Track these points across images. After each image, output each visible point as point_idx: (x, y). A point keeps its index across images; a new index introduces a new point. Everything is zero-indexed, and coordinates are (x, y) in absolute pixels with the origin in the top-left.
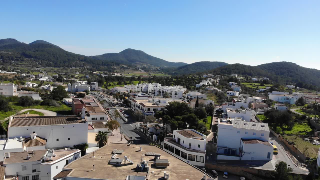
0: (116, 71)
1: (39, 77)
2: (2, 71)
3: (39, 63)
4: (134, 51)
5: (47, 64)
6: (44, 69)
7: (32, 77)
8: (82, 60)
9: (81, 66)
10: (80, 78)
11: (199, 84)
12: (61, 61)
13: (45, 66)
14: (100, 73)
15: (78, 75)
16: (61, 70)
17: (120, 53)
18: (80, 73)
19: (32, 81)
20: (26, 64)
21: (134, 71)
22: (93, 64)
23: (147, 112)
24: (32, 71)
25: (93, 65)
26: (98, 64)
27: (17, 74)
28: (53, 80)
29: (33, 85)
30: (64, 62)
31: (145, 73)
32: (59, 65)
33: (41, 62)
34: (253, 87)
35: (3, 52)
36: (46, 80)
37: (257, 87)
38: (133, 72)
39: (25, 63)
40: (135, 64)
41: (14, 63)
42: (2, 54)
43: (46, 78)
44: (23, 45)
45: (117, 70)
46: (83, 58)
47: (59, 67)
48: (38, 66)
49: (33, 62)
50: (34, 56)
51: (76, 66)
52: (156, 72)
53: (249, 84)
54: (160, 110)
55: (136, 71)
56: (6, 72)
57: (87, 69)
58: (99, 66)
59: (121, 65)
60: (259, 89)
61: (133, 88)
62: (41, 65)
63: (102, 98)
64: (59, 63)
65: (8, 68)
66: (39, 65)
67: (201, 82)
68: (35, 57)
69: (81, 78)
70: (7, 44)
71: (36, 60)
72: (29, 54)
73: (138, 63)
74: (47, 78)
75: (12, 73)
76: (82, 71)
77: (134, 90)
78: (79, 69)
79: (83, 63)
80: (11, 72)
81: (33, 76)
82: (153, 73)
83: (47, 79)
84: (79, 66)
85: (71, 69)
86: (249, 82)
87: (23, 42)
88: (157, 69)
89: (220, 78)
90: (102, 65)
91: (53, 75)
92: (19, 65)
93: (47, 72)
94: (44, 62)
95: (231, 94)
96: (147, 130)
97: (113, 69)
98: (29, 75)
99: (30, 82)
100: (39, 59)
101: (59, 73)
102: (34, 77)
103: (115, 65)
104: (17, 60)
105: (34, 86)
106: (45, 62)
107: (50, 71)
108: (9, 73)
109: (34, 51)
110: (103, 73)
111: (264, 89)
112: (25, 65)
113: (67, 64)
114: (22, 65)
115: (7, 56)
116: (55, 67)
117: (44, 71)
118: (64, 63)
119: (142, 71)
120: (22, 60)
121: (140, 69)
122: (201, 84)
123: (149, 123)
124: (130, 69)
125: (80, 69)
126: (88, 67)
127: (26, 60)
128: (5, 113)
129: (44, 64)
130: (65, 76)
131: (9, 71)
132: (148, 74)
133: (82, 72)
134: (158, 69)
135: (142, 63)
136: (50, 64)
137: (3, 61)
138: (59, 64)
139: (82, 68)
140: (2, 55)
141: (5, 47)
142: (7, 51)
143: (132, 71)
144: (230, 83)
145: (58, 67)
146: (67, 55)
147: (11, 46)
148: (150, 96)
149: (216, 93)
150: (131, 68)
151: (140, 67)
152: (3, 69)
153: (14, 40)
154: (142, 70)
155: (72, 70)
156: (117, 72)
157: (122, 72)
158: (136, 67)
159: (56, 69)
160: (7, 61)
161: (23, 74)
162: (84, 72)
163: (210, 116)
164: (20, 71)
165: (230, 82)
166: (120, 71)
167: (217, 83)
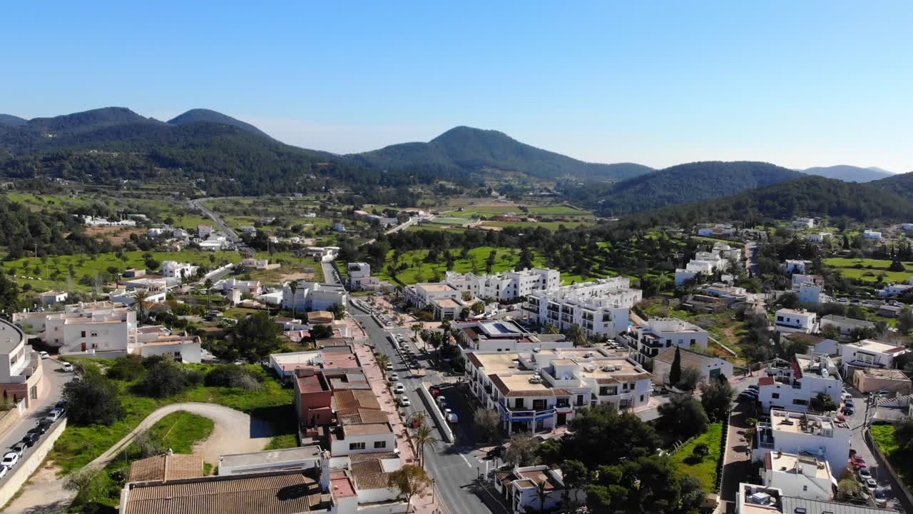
0: (423, 203)
1: (200, 235)
2: (92, 220)
3: (199, 184)
4: (477, 132)
5: (223, 188)
6: (212, 202)
7: (179, 239)
8: (323, 172)
9: (319, 190)
10: (317, 234)
11: (684, 267)
12: (263, 176)
13: (217, 192)
14: (375, 212)
15: (312, 223)
16: (264, 204)
17: (433, 141)
18: (317, 214)
19: (179, 250)
20: (163, 187)
21: (476, 199)
22: (355, 181)
23: (514, 415)
24: (181, 214)
25: (354, 186)
26: (369, 182)
27: (138, 227)
28: (240, 245)
29: (182, 272)
30: (272, 178)
31: (511, 203)
32: (255, 190)
33: (203, 180)
34: (864, 275)
35: (96, 151)
36: (221, 247)
37: (880, 279)
38: (472, 203)
39: (160, 184)
40: (480, 176)
41: (126, 184)
42: (92, 158)
43: (218, 239)
44: (151, 127)
45: (425, 198)
46: (327, 164)
47: (256, 194)
48: (197, 194)
49: (182, 181)
50: (184, 162)
51: (305, 190)
52: (546, 199)
53: (853, 265)
54: (556, 402)
55: (481, 199)
56: (104, 222)
57: (337, 201)
58: (371, 189)
59: (437, 182)
60: (886, 284)
61: (472, 287)
62: (204, 189)
63: (382, 327)
64: (255, 182)
65: (111, 207)
66: (198, 191)
67: (691, 261)
68: (188, 165)
69: (321, 233)
70: (107, 124)
71: (189, 174)
72: (171, 157)
73: (489, 170)
74: (222, 239)
75: (122, 224)
76: (323, 208)
77: (476, 290)
78: (314, 198)
79: (328, 178)
80: (120, 223)
81: (184, 234)
82: (533, 205)
83: (223, 243)
84: (316, 188)
85: (291, 198)
86: (851, 256)
87: (151, 118)
88: (549, 191)
89: (755, 239)
90: (381, 183)
91: (239, 228)
92: (141, 192)
93: (223, 214)
94: (213, 179)
95: (788, 320)
96: (514, 495)
97: (412, 195)
98: (171, 230)
99: (174, 262)
100: (199, 170)
101: (256, 218)
102: (184, 237)
103: (420, 182)
104: (137, 176)
105: (187, 273)
106: (216, 181)
107: (232, 212)
108: (113, 223)
109: (184, 148)
110: (384, 212)
111: (904, 283)
112: (159, 190)
113: (280, 184)
114: (152, 189)
115: (107, 165)
116: (245, 194)
117: (215, 209)
118: (270, 180)
119: (500, 198)
120: (151, 176)
121: (494, 193)
122: (692, 268)
123: (520, 467)
124: (463, 195)
125: (317, 198)
126: (341, 192)
127: (161, 175)
128: (107, 429)
129: (214, 186)
130: (275, 229)
131: (112, 219)
132: (519, 207)
133: (322, 211)
134: (551, 188)
135: (498, 172)
136: (231, 186)
137: (97, 180)
138: (258, 186)
139: (325, 196)
140: (92, 160)
141: (100, 134)
142: (106, 149)
143: (471, 200)
144: (787, 263)
145: (254, 196)
146: (280, 155)
147: (117, 133)
148: (525, 334)
149: (742, 313)
150: (466, 191)
151: (496, 184)
152: (95, 213)
153: (125, 111)
154: (501, 195)
155: (295, 203)
156: (425, 207)
157: (440, 204)
158: (482, 185)
159: (247, 201)
160: (107, 180)
161: (153, 230)
162: (330, 210)
163: (718, 422)
164: (144, 216)
165: (789, 261)
166: (432, 202)
167: (746, 259)
